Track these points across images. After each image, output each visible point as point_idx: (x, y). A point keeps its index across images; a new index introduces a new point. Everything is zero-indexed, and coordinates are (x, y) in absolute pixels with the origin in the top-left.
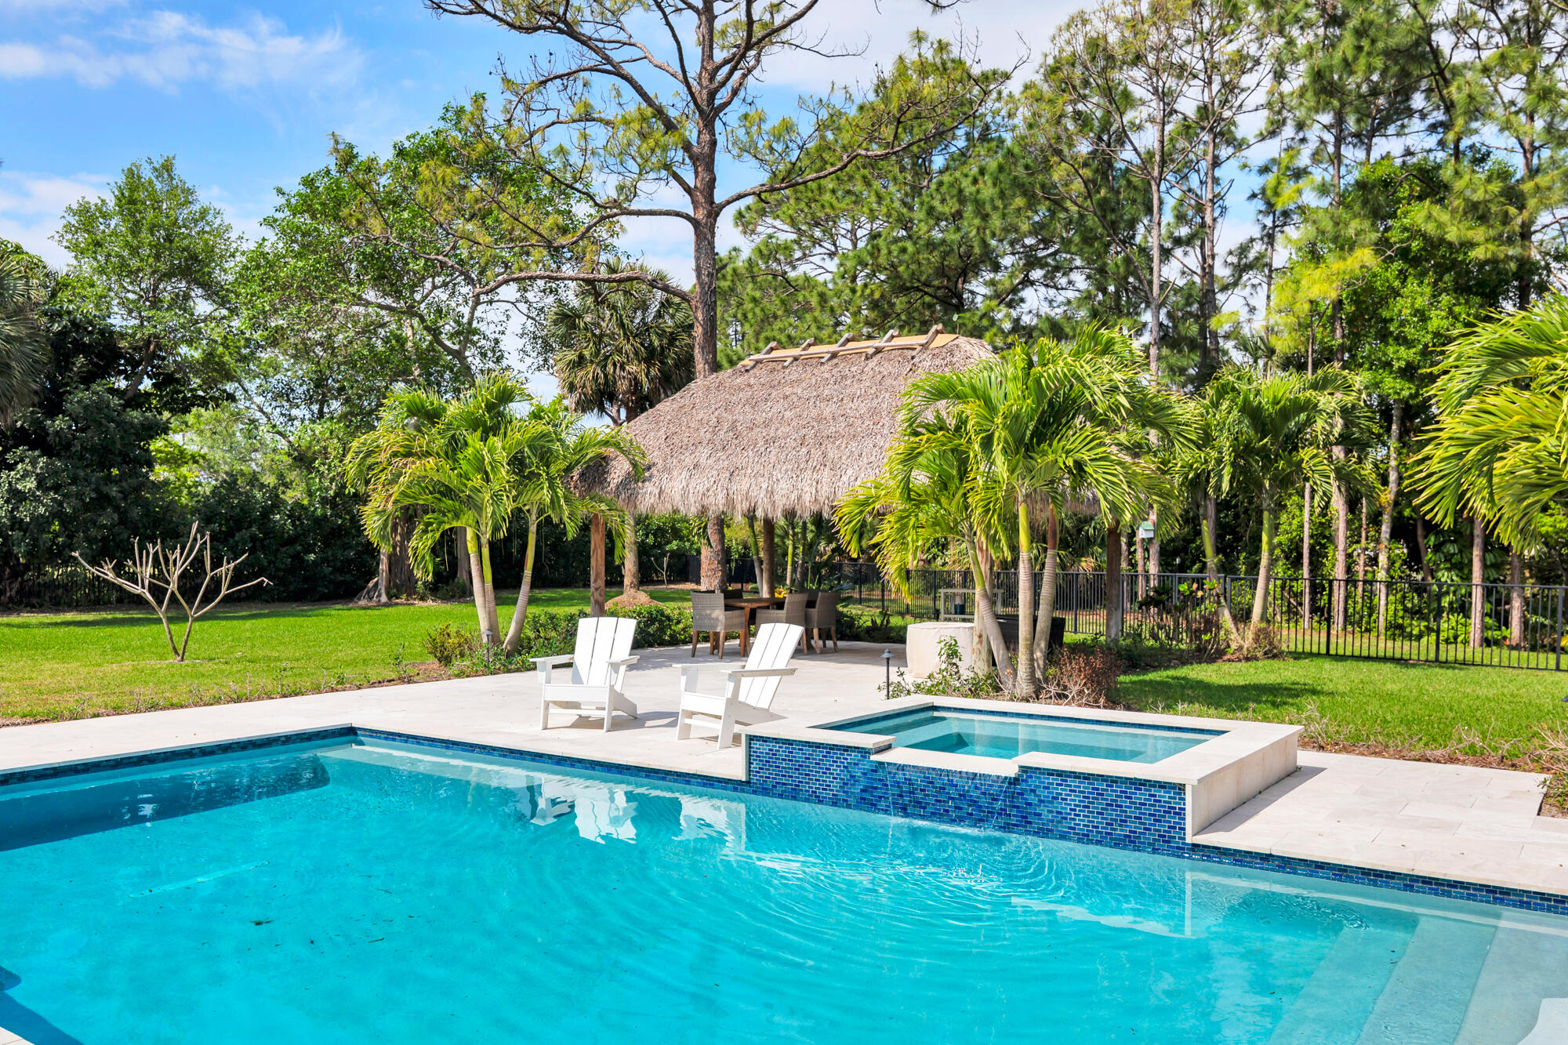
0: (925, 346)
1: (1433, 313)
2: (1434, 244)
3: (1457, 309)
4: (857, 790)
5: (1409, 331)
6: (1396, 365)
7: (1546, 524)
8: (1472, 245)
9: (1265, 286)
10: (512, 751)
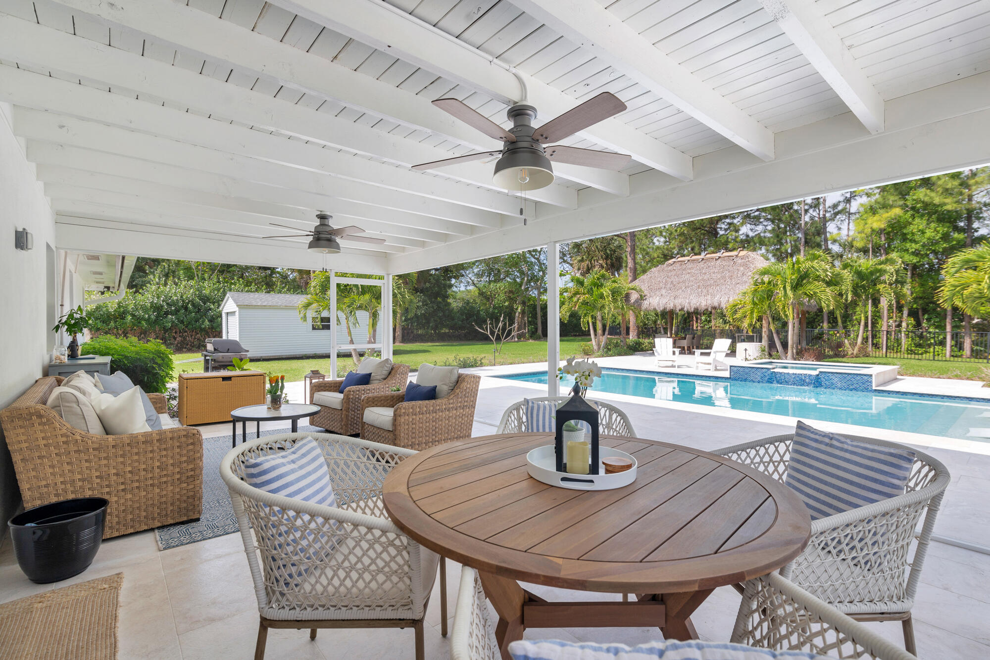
0: (737, 256)
1: (927, 231)
2: (926, 205)
3: (938, 229)
4: (766, 379)
5: (917, 238)
6: (911, 251)
7: (982, 309)
8: (945, 204)
9: (847, 220)
10: (650, 372)
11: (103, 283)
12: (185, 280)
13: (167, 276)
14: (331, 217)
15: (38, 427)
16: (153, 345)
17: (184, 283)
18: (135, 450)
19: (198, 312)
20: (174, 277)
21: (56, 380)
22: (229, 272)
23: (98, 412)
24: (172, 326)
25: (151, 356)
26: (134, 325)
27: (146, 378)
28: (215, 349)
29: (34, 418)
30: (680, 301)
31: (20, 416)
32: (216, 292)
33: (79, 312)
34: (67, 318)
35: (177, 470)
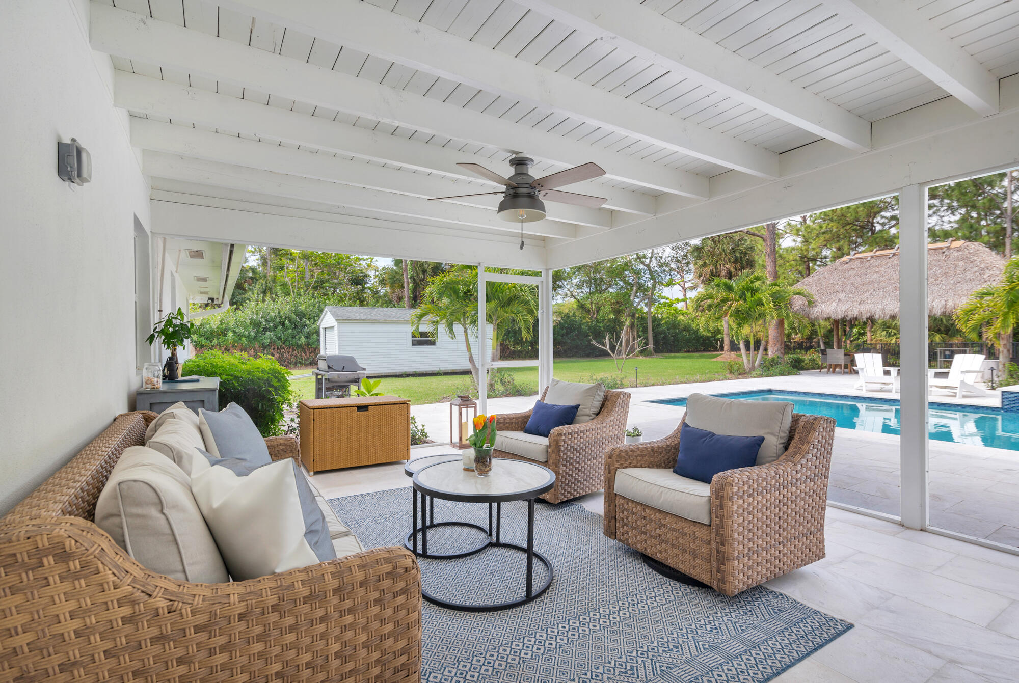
0: (948, 248)
11: (206, 293)
12: (282, 296)
13: (264, 292)
14: (532, 160)
15: (58, 587)
16: (265, 363)
17: (281, 299)
18: (289, 621)
19: (295, 328)
20: (271, 294)
21: (144, 417)
22: (323, 288)
23: (205, 512)
24: (270, 343)
25: (266, 377)
26: (235, 342)
27: (260, 405)
28: (329, 367)
29: (48, 561)
30: (868, 307)
31: (10, 560)
32: (311, 308)
33: (179, 317)
34: (164, 326)
35: (376, 655)
